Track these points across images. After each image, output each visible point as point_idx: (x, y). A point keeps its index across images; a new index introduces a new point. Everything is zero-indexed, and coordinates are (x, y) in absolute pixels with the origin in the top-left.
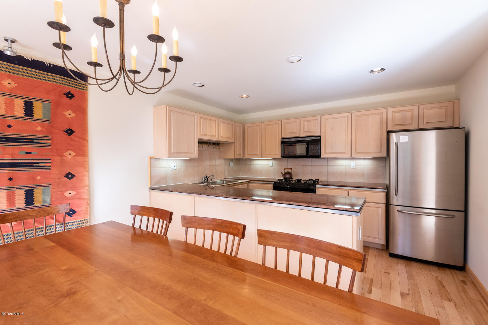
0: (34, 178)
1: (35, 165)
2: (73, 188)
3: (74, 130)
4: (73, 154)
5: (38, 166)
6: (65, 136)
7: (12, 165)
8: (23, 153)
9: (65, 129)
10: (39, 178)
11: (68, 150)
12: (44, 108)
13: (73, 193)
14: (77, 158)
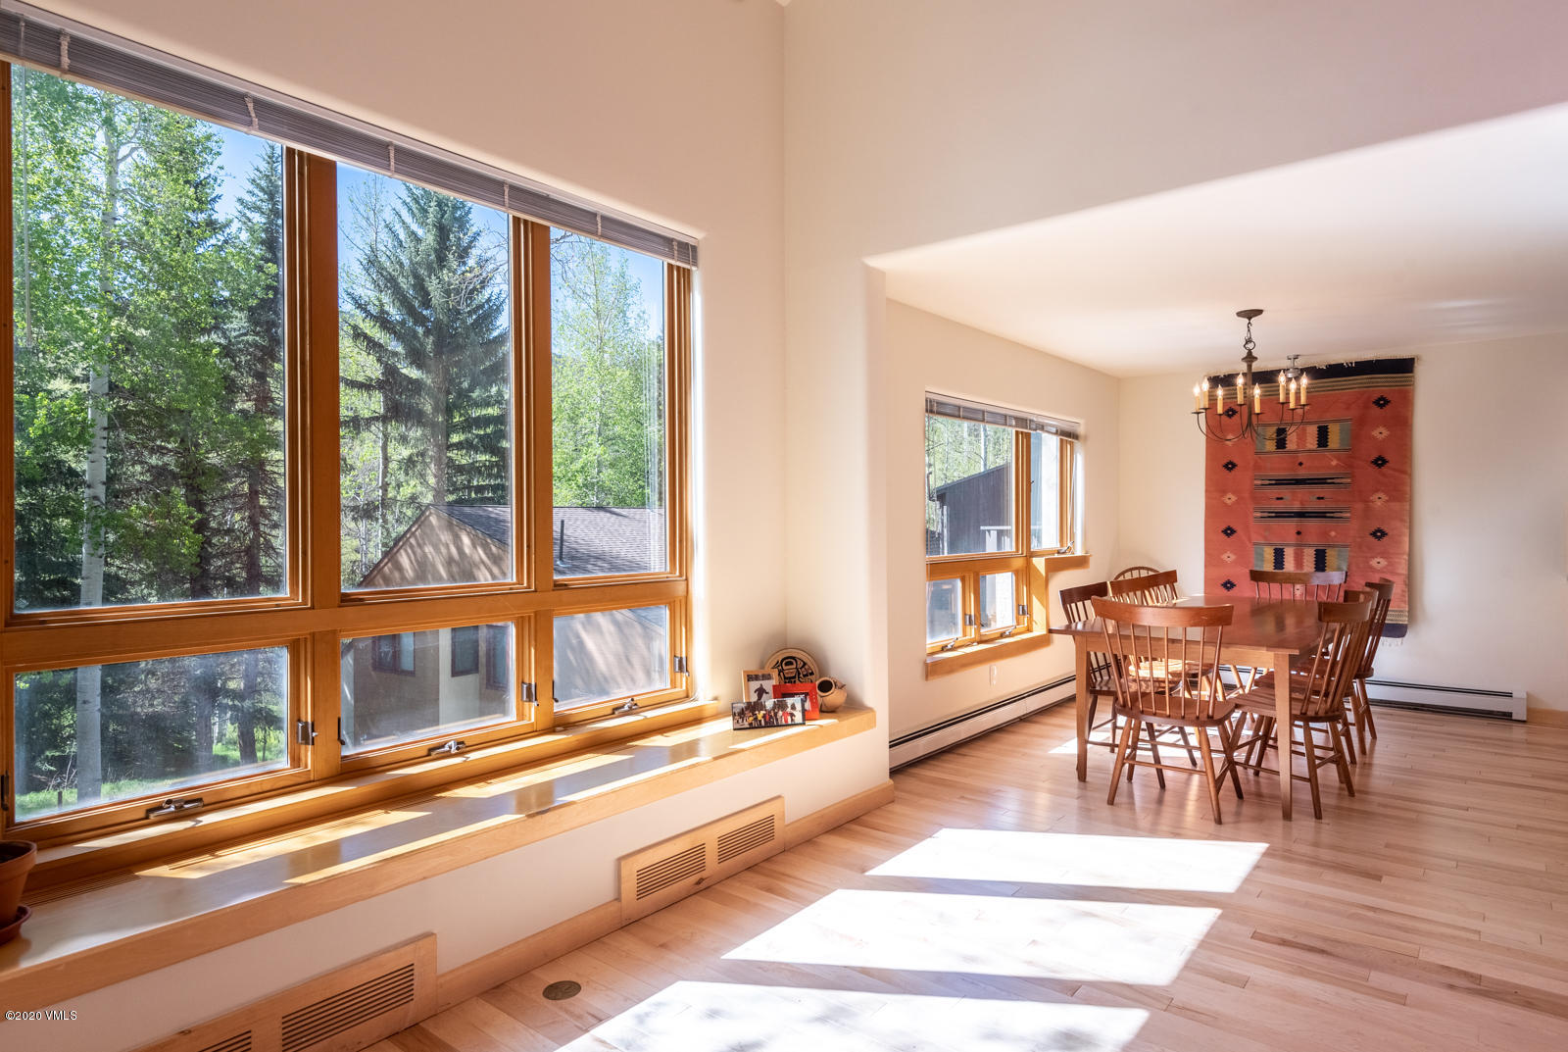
0: (1325, 534)
1: (1328, 515)
2: (1384, 555)
3: (1387, 458)
4: (1384, 497)
5: (1332, 517)
6: (1372, 470)
7: (1301, 515)
8: (1314, 498)
9: (1373, 458)
10: (1333, 534)
11: (1377, 491)
12: (1341, 431)
13: (1384, 563)
14: (1392, 504)
